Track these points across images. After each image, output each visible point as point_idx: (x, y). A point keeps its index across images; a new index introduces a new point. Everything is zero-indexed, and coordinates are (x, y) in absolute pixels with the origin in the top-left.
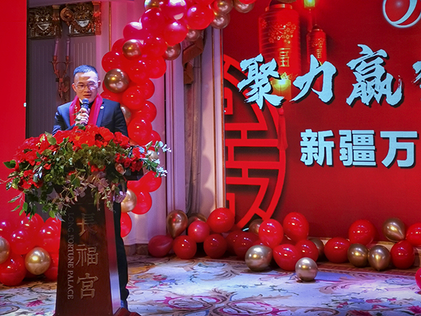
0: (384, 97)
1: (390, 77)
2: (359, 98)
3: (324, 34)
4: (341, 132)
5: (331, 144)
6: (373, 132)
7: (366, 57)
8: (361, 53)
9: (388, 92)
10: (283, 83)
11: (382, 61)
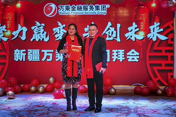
0: (43, 39)
1: (45, 33)
2: (35, 39)
3: (23, 17)
4: (28, 50)
5: (25, 54)
6: (39, 50)
7: (38, 26)
8: (36, 24)
9: (45, 37)
10: (8, 33)
11: (43, 27)
